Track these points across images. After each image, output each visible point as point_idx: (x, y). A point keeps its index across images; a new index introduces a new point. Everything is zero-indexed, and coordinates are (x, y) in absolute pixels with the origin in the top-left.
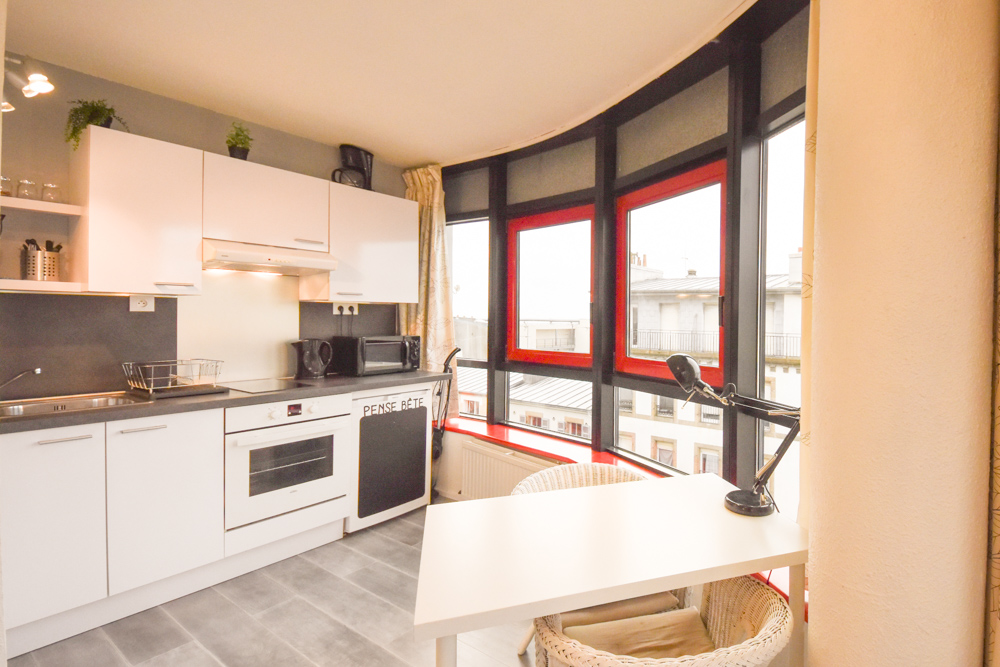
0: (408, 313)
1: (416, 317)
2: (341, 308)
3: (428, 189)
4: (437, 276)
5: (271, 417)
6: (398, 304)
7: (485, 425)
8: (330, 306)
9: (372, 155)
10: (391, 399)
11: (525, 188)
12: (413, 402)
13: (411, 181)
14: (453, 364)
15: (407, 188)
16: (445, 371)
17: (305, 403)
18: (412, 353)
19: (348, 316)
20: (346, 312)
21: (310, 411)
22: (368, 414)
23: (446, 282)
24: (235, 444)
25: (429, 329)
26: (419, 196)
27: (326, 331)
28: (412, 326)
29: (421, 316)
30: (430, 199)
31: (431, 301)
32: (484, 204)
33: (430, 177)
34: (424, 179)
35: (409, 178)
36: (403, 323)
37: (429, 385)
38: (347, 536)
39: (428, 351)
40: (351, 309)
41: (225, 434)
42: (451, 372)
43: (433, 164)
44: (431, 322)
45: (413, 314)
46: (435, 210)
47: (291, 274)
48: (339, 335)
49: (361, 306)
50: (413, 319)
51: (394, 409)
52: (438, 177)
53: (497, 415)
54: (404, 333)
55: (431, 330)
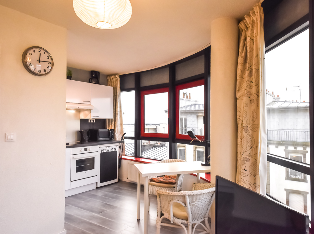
0: (109, 122)
1: (112, 123)
2: (91, 121)
3: (115, 82)
4: (118, 110)
5: (81, 151)
6: (106, 119)
7: (134, 158)
8: (88, 120)
9: (100, 73)
10: (108, 148)
11: (146, 82)
12: (113, 149)
13: (109, 79)
14: (124, 138)
15: (108, 81)
16: (122, 140)
17: (88, 147)
18: (112, 134)
19: (92, 123)
20: (92, 122)
21: (89, 150)
22: (102, 152)
23: (121, 111)
24: (73, 158)
25: (116, 127)
26: (112, 84)
27: (87, 128)
28: (111, 126)
29: (113, 123)
30: (116, 85)
31: (117, 118)
32: (133, 86)
33: (116, 79)
34: (114, 79)
35: (109, 78)
36: (107, 125)
37: (118, 144)
38: (97, 188)
39: (116, 134)
40: (93, 121)
41: (71, 155)
42: (123, 140)
43: (117, 74)
44: (117, 124)
45: (111, 122)
46: (118, 89)
47: (79, 111)
48: (90, 129)
49: (96, 119)
50: (111, 123)
51: (109, 151)
52: (119, 78)
53: (138, 155)
54: (108, 128)
55: (117, 127)
